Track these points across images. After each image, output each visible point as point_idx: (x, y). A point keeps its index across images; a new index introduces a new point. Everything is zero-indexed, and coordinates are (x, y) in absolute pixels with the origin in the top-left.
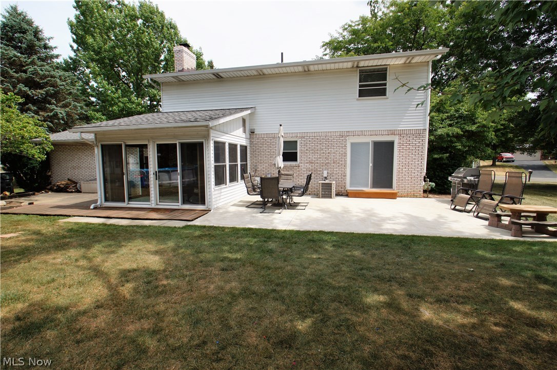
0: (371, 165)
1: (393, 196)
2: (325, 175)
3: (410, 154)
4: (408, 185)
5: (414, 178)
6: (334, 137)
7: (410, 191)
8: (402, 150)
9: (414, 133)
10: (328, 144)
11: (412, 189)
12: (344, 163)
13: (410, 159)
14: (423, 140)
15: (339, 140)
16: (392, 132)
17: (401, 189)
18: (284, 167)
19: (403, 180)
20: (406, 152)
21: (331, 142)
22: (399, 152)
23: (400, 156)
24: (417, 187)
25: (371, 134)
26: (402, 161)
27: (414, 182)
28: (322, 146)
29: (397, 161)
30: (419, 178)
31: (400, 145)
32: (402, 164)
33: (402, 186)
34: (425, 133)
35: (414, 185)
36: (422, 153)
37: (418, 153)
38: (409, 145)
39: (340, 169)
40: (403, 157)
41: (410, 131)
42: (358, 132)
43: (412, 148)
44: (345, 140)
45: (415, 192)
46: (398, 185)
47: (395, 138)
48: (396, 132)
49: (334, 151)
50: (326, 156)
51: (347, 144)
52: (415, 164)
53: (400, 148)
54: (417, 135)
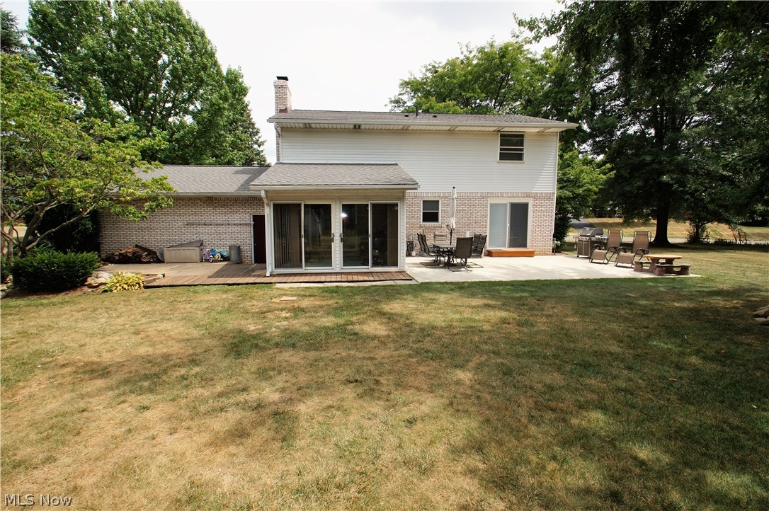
0: (508, 225)
1: (531, 254)
2: (468, 235)
3: (542, 215)
4: (540, 244)
5: (545, 238)
6: (476, 198)
7: (542, 249)
8: (536, 212)
9: (545, 196)
10: (470, 205)
11: (544, 247)
12: (485, 224)
13: (542, 220)
14: (553, 203)
15: (481, 201)
16: (527, 194)
17: (535, 247)
18: (426, 228)
19: (536, 239)
20: (539, 213)
21: (473, 203)
22: (533, 213)
23: (534, 217)
24: (548, 246)
25: (509, 196)
26: (536, 221)
27: (545, 241)
28: (464, 206)
29: (531, 222)
30: (549, 237)
31: (534, 206)
32: (536, 225)
33: (536, 244)
34: (553, 196)
35: (545, 244)
36: (552, 215)
37: (549, 214)
38: (541, 207)
39: (481, 230)
40: (537, 218)
41: (542, 194)
42: (498, 194)
43: (544, 210)
44: (486, 201)
45: (545, 251)
46: (532, 244)
47: (530, 201)
48: (530, 194)
49: (476, 212)
50: (468, 217)
51: (488, 205)
52: (546, 225)
53: (534, 210)
54: (547, 198)
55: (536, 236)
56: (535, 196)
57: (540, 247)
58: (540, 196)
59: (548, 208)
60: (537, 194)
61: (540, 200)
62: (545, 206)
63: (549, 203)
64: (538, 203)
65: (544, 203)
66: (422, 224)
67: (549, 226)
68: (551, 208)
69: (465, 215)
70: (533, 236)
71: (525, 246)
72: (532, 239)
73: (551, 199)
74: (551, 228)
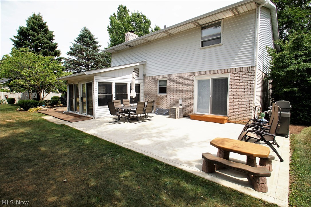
0: (211, 96)
2: (180, 103)
3: (240, 88)
4: (239, 114)
5: (244, 108)
6: (186, 77)
7: (240, 118)
8: (233, 85)
9: (243, 71)
10: (183, 82)
11: (242, 117)
12: (192, 94)
13: (240, 92)
14: (252, 76)
15: (189, 79)
16: (225, 70)
17: (233, 116)
18: (159, 97)
19: (234, 109)
20: (237, 86)
21: (184, 80)
22: (231, 87)
23: (231, 89)
24: (246, 116)
25: (210, 73)
26: (234, 93)
27: (244, 111)
28: (179, 83)
29: (229, 93)
30: (248, 109)
31: (232, 81)
32: (233, 96)
33: (234, 113)
34: (253, 70)
35: (243, 114)
36: (251, 88)
37: (247, 87)
38: (239, 81)
39: (190, 99)
40: (234, 91)
41: (240, 69)
42: (201, 72)
43: (242, 83)
44: (193, 79)
45: (244, 120)
46: (230, 113)
47: (229, 76)
48: (228, 70)
49: (186, 86)
50: (181, 90)
51: (194, 81)
52: (244, 96)
53: (232, 84)
54: (246, 72)
55: (234, 106)
56: (233, 71)
57: (238, 117)
58: (238, 71)
59: (246, 81)
60: (235, 69)
61: (237, 74)
62: (243, 80)
63: (248, 77)
64: (236, 77)
65: (242, 77)
66: (158, 94)
67: (248, 98)
68: (250, 81)
69: (179, 89)
70: (231, 106)
71: (226, 114)
72: (230, 109)
73: (250, 73)
74: (250, 100)
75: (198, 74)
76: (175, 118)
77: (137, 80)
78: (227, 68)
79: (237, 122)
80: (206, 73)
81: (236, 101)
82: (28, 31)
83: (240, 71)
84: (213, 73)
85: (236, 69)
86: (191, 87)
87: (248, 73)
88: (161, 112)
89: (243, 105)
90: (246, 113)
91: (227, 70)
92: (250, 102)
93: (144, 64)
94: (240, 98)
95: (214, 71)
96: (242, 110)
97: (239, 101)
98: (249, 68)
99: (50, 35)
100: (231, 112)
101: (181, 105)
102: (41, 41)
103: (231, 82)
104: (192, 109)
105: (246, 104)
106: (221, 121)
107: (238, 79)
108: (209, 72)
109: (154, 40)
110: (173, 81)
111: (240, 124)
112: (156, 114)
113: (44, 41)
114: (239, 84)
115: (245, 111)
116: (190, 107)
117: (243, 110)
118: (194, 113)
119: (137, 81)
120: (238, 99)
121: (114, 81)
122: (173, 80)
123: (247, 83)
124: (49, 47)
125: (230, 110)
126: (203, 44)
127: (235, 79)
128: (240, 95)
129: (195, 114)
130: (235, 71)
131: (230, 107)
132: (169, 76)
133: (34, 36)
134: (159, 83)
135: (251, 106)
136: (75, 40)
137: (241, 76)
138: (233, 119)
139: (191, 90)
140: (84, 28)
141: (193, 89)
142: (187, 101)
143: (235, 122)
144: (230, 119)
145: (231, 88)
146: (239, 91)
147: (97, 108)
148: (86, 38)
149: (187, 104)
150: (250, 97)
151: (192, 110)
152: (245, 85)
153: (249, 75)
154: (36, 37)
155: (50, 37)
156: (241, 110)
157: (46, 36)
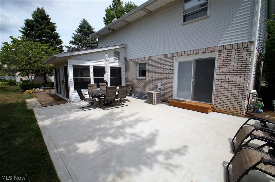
0: (193, 80)
2: (159, 87)
3: (231, 70)
4: (227, 102)
5: (235, 96)
6: (165, 58)
7: (229, 108)
8: (222, 67)
9: (236, 48)
10: (162, 64)
11: (231, 106)
12: (171, 78)
13: (230, 75)
14: (248, 55)
15: (169, 61)
16: (212, 49)
17: (220, 104)
18: (139, 80)
19: (222, 96)
20: (226, 68)
21: (164, 63)
22: (219, 68)
23: (219, 72)
24: (237, 105)
25: (193, 53)
26: (222, 77)
27: (234, 99)
28: (158, 66)
29: (216, 77)
30: (241, 96)
31: (220, 61)
32: (221, 81)
33: (221, 101)
34: (250, 46)
35: (234, 103)
36: (245, 69)
37: (241, 69)
38: (230, 61)
39: (169, 83)
40: (223, 73)
41: (231, 46)
42: (182, 53)
43: (234, 64)
44: (172, 60)
45: (234, 110)
46: (216, 101)
47: (216, 55)
48: (216, 48)
49: (165, 69)
50: (160, 73)
51: (174, 63)
52: (236, 81)
53: (220, 65)
54: (240, 49)
55: (222, 93)
56: (222, 49)
57: (227, 105)
58: (229, 48)
59: (239, 62)
60: (225, 47)
61: (228, 53)
62: (236, 60)
63: (242, 55)
64: (226, 57)
65: (234, 56)
66: (138, 77)
67: (241, 83)
68: (245, 61)
69: (158, 72)
70: (218, 92)
71: (210, 101)
72: (216, 95)
73: (246, 51)
74: (243, 85)
75: (179, 55)
76: (152, 104)
77: (118, 63)
78: (214, 46)
79: (225, 112)
80: (188, 53)
81: (225, 86)
82: (33, 22)
83: (231, 48)
84: (196, 53)
85: (227, 47)
86: (171, 70)
87: (243, 51)
88: (140, 96)
89: (234, 92)
90: (237, 101)
91: (214, 48)
92: (243, 88)
93: (125, 47)
94: (230, 82)
95: (198, 51)
96: (232, 97)
97: (229, 86)
98: (244, 45)
99: (52, 26)
100: (217, 99)
101: (160, 89)
102: (43, 31)
103: (219, 63)
104: (171, 93)
105: (238, 90)
106: (204, 110)
107: (228, 58)
108: (191, 52)
109: (134, 21)
110: (152, 64)
111: (228, 114)
112: (135, 98)
113: (46, 32)
114: (230, 65)
115: (236, 100)
116: (169, 92)
117: (234, 97)
118: (173, 98)
119: (118, 65)
120: (228, 84)
121: (91, 64)
122: (152, 62)
123: (241, 64)
124: (50, 37)
125: (217, 97)
126: (185, 18)
127: (224, 59)
128: (230, 79)
129: (174, 100)
130: (224, 49)
131: (217, 94)
132: (149, 59)
133: (37, 27)
134: (139, 66)
135: (245, 93)
136: (76, 31)
137: (232, 54)
138: (219, 108)
139: (170, 73)
140: (83, 19)
141: (172, 72)
142: (166, 85)
143: (222, 112)
144: (216, 107)
145: (218, 70)
146: (229, 73)
147: (73, 92)
148: (85, 28)
149: (166, 88)
150: (244, 81)
151: (171, 95)
152: (238, 66)
153: (244, 53)
154: (39, 27)
155: (52, 28)
156: (230, 97)
157: (48, 27)
